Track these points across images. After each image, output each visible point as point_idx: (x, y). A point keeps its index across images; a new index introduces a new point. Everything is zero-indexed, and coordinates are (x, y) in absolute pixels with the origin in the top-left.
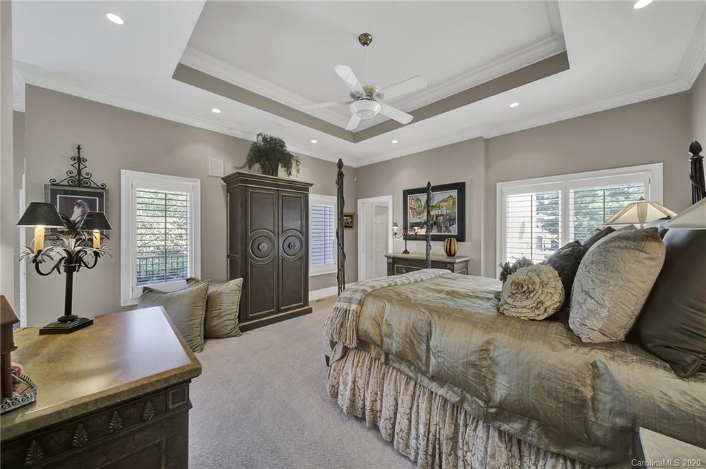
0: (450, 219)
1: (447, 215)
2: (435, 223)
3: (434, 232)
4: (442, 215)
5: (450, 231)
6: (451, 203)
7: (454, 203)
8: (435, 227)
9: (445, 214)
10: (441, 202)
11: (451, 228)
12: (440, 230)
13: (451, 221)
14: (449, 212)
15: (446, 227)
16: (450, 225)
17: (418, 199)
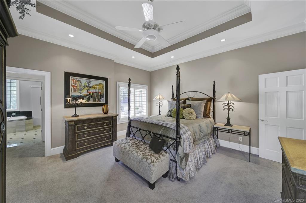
0: (101, 95)
1: (99, 93)
2: (92, 97)
3: (91, 102)
4: (96, 92)
5: (101, 101)
6: (101, 87)
7: (103, 87)
8: (91, 99)
9: (98, 92)
10: (95, 85)
11: (101, 100)
12: (94, 100)
13: (101, 96)
14: (100, 91)
15: (99, 99)
16: (101, 98)
17: (79, 81)
